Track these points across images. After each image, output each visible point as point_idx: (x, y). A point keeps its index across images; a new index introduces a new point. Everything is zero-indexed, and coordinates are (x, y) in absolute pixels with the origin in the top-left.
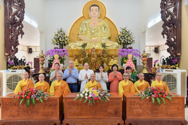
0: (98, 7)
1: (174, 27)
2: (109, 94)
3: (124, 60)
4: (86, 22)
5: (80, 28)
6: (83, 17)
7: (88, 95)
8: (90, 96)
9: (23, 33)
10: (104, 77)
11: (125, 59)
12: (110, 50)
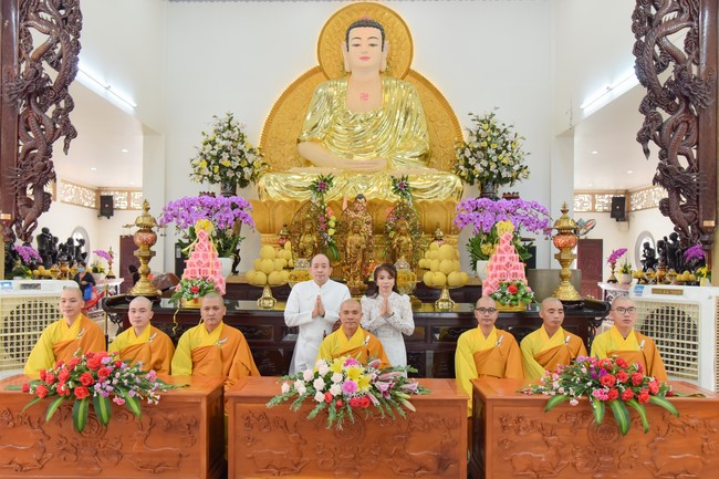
0: (382, 30)
1: (688, 110)
2: (414, 384)
3: (483, 246)
4: (331, 90)
5: (305, 116)
6: (320, 69)
7: (328, 387)
8: (335, 390)
9: (70, 133)
10: (397, 315)
11: (485, 242)
12: (428, 204)
